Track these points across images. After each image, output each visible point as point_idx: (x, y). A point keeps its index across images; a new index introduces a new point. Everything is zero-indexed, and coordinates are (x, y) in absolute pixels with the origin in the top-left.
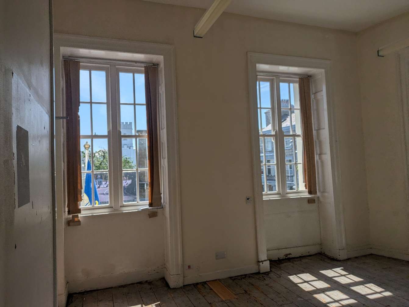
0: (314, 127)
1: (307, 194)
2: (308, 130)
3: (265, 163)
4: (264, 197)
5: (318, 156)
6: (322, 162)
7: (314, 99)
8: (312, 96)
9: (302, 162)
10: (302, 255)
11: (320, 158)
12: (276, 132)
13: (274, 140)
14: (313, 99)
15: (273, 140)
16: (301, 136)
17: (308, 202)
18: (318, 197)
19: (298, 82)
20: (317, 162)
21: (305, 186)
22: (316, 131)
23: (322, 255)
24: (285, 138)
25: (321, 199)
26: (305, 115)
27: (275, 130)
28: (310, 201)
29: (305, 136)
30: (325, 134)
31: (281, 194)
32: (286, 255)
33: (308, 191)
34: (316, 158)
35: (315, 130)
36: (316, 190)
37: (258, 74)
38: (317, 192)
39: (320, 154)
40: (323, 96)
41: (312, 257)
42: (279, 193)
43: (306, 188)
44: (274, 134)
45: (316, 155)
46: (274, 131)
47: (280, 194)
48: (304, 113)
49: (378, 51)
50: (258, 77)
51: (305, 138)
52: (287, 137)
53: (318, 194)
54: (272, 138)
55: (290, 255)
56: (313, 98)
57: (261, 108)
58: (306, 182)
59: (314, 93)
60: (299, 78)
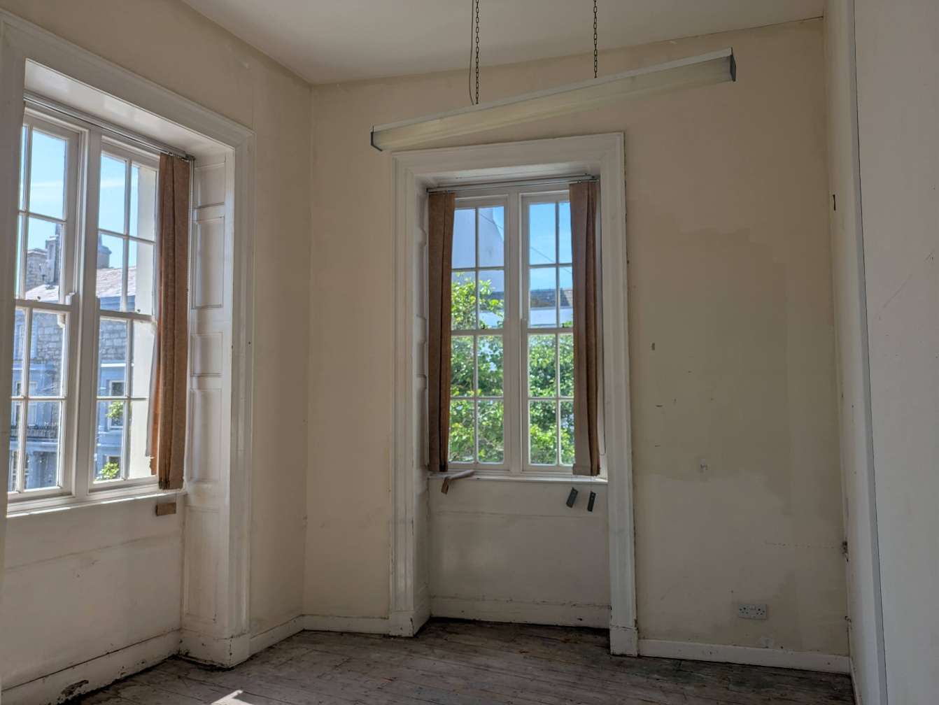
0: (193, 297)
1: (156, 487)
2: (174, 305)
3: (27, 393)
4: (10, 507)
5: (195, 380)
6: (206, 398)
7: (197, 221)
8: (193, 215)
9: (147, 397)
10: (122, 674)
11: (201, 386)
12: (75, 299)
13: (64, 323)
14: (196, 223)
15: (61, 322)
16: (153, 319)
17: (156, 511)
18: (186, 496)
19: (158, 165)
20: (192, 395)
21: (151, 466)
22: (196, 311)
23: (181, 659)
24: (102, 319)
25: (193, 501)
26: (171, 261)
27: (71, 292)
28: (162, 508)
29: (166, 321)
30: (222, 321)
31: (74, 493)
32: (69, 691)
33: (158, 479)
34: (191, 384)
35: (192, 308)
36: (183, 476)
37: (29, 99)
38: (183, 480)
39: (203, 376)
40: (224, 218)
41: (151, 673)
42: (66, 490)
43: (153, 473)
44: (68, 302)
45: (191, 376)
46: (67, 294)
47: (70, 494)
48: (168, 255)
49: (372, 133)
50: (26, 109)
51: (166, 328)
52: (109, 319)
53: (187, 486)
54: (59, 316)
55: (84, 686)
56: (195, 218)
57: (28, 214)
58: (153, 454)
59: (199, 205)
60: (162, 154)
